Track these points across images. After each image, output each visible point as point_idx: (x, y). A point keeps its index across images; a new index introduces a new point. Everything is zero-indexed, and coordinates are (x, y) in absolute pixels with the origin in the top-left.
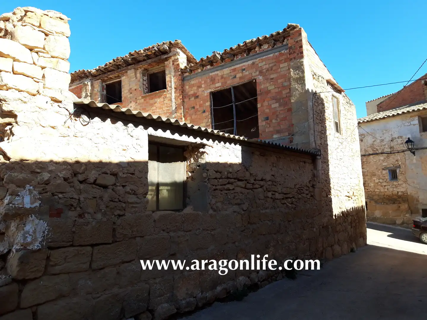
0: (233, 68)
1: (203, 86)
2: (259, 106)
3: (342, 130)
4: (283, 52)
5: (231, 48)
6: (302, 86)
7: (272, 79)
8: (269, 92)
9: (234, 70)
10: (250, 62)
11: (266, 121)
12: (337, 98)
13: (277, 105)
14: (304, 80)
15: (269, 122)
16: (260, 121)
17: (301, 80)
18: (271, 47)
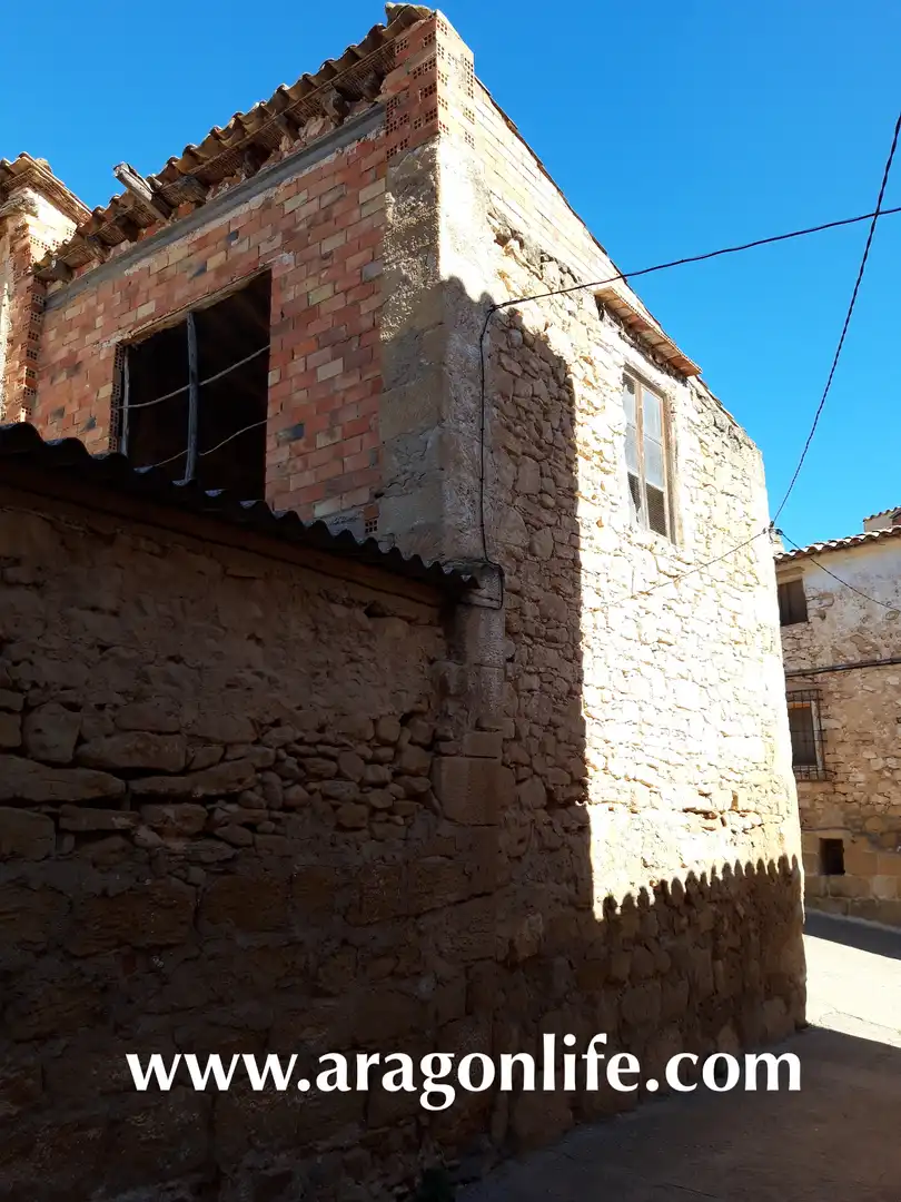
0: (198, 234)
1: (99, 322)
2: (273, 378)
3: (681, 526)
4: (371, 136)
5: (188, 151)
6: (425, 263)
7: (326, 257)
8: (312, 312)
9: (202, 243)
10: (257, 201)
11: (293, 444)
12: (663, 395)
13: (337, 366)
14: (434, 234)
15: (303, 449)
16: (270, 445)
17: (423, 237)
18: (333, 127)
